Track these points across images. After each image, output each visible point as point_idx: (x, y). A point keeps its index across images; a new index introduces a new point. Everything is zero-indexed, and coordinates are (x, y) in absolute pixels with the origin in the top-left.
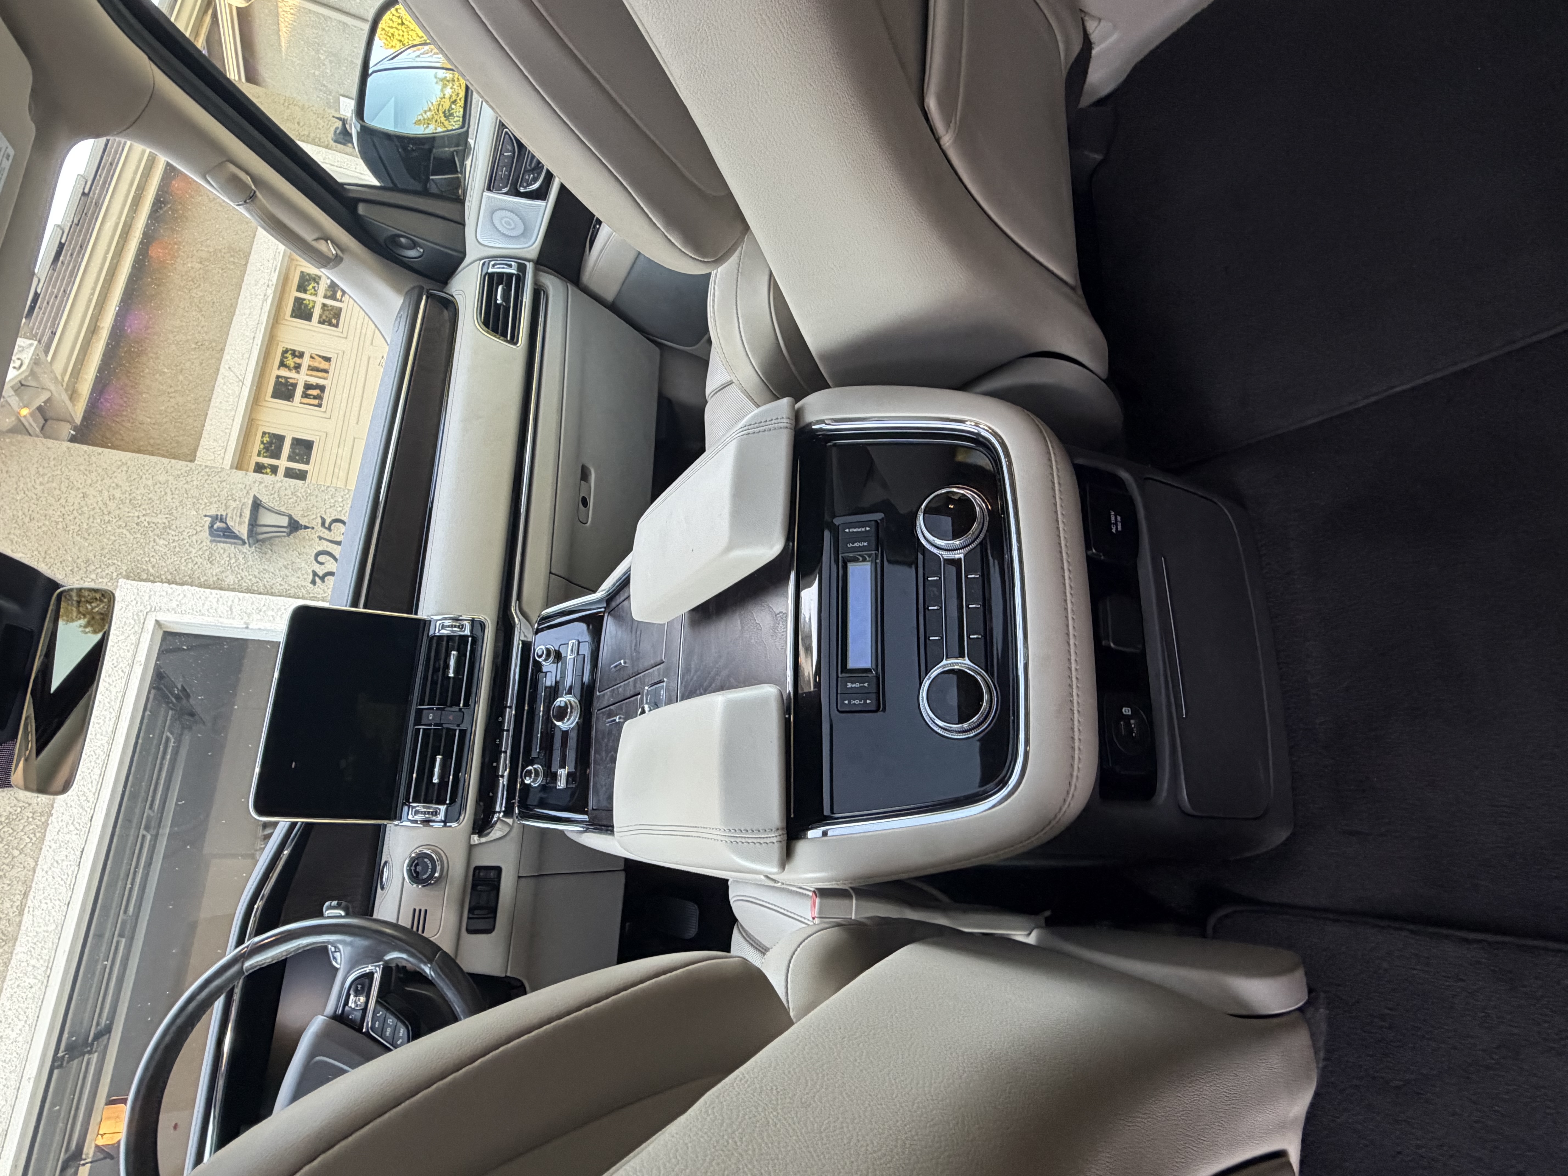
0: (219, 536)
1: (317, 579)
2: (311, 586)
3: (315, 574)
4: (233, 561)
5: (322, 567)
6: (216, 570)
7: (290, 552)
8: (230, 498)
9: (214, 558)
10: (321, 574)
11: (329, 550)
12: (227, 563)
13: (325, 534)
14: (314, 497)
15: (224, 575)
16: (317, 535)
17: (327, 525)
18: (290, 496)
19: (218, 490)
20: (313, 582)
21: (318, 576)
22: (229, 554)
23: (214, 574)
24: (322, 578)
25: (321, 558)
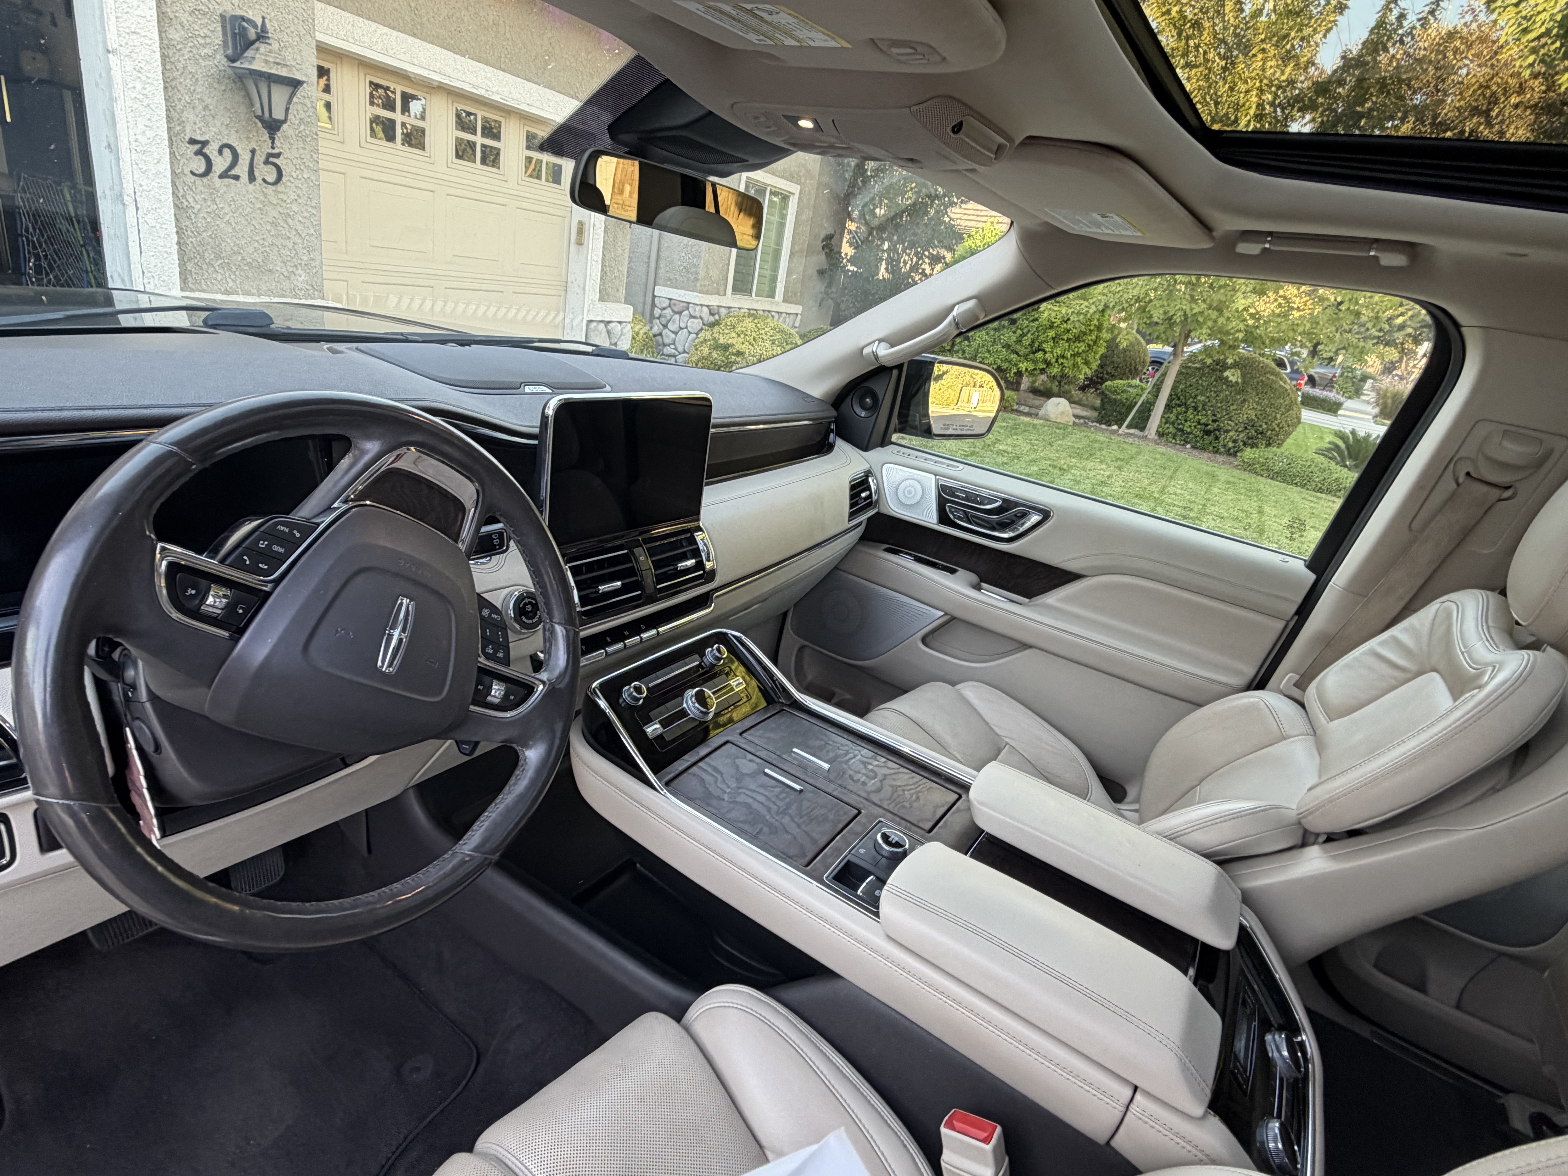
0: (233, 28)
1: (197, 147)
2: (187, 139)
3: (205, 143)
4: (201, 41)
5: (216, 153)
6: (184, 18)
7: (228, 114)
8: (282, 44)
9: (200, 17)
10: (206, 150)
11: (240, 161)
12: (197, 33)
13: (260, 158)
14: (302, 145)
15: (179, 27)
16: (257, 148)
17: (271, 159)
18: (298, 117)
19: (288, 31)
20: (192, 141)
21: (203, 148)
22: (210, 37)
23: (177, 14)
24: (199, 153)
25: (227, 152)
